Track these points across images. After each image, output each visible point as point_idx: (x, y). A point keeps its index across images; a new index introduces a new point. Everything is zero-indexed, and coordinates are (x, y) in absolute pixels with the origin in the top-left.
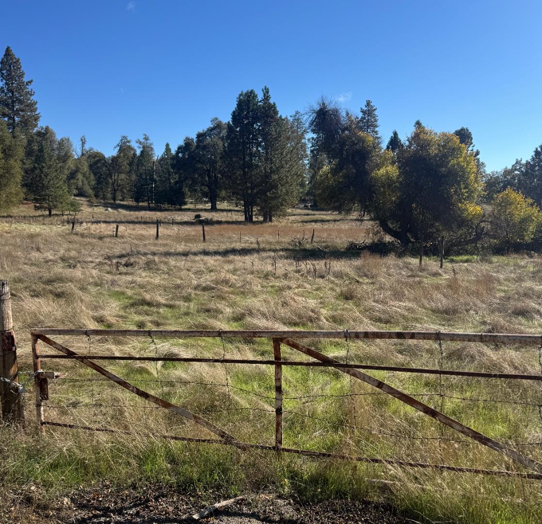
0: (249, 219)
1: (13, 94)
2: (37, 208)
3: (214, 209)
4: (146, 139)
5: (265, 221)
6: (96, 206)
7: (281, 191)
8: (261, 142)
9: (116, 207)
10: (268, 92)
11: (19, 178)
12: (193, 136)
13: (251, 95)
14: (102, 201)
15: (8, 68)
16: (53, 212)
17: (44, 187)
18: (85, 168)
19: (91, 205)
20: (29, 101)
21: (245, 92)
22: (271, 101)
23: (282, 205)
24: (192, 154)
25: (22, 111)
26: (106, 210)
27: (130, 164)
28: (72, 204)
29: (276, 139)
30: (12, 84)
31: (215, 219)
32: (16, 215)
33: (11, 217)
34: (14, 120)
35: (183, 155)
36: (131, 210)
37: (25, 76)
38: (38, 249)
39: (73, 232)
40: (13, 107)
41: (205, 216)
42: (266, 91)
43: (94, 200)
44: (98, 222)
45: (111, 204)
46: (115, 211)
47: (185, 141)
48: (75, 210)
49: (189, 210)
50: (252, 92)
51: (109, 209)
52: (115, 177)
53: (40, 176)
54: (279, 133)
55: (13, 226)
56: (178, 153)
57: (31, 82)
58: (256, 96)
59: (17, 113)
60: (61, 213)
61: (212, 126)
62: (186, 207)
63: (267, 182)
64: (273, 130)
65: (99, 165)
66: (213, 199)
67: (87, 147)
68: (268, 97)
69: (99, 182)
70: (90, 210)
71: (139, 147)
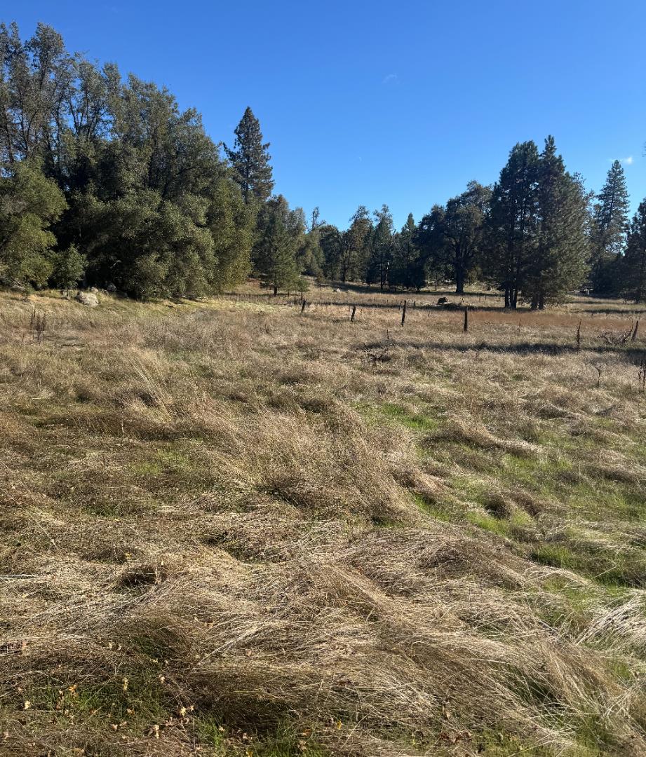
0: (510, 305)
1: (248, 159)
2: (262, 286)
3: (459, 292)
4: (386, 210)
5: (533, 308)
6: (324, 286)
7: (561, 269)
8: (537, 207)
9: (345, 288)
10: (552, 143)
11: (248, 250)
12: (443, 204)
13: (528, 148)
14: (330, 281)
15: (246, 131)
16: (279, 292)
17: (272, 263)
18: (316, 243)
19: (319, 285)
20: (264, 167)
21: (521, 143)
22: (556, 155)
23: (561, 288)
24: (441, 225)
25: (257, 177)
26: (335, 291)
27: (366, 239)
28: (300, 284)
29: (559, 202)
30: (249, 148)
31: (464, 304)
32: (240, 293)
33: (236, 294)
34: (247, 188)
35: (429, 227)
36: (361, 292)
37: (263, 139)
38: (267, 331)
39: (302, 314)
40: (248, 173)
41: (451, 300)
42: (550, 143)
43: (323, 280)
44: (327, 304)
45: (340, 285)
46: (344, 293)
47: (432, 210)
48: (302, 290)
49: (428, 292)
50: (531, 143)
51: (338, 290)
52: (346, 254)
53: (269, 251)
54: (565, 194)
55: (238, 304)
56: (422, 224)
57: (267, 145)
58: (536, 149)
59: (250, 181)
60: (287, 293)
61: (468, 191)
62: (425, 289)
63: (542, 258)
64: (556, 192)
65: (331, 240)
66: (459, 279)
67: (319, 221)
68: (552, 148)
69: (329, 260)
70: (317, 290)
71: (377, 220)
